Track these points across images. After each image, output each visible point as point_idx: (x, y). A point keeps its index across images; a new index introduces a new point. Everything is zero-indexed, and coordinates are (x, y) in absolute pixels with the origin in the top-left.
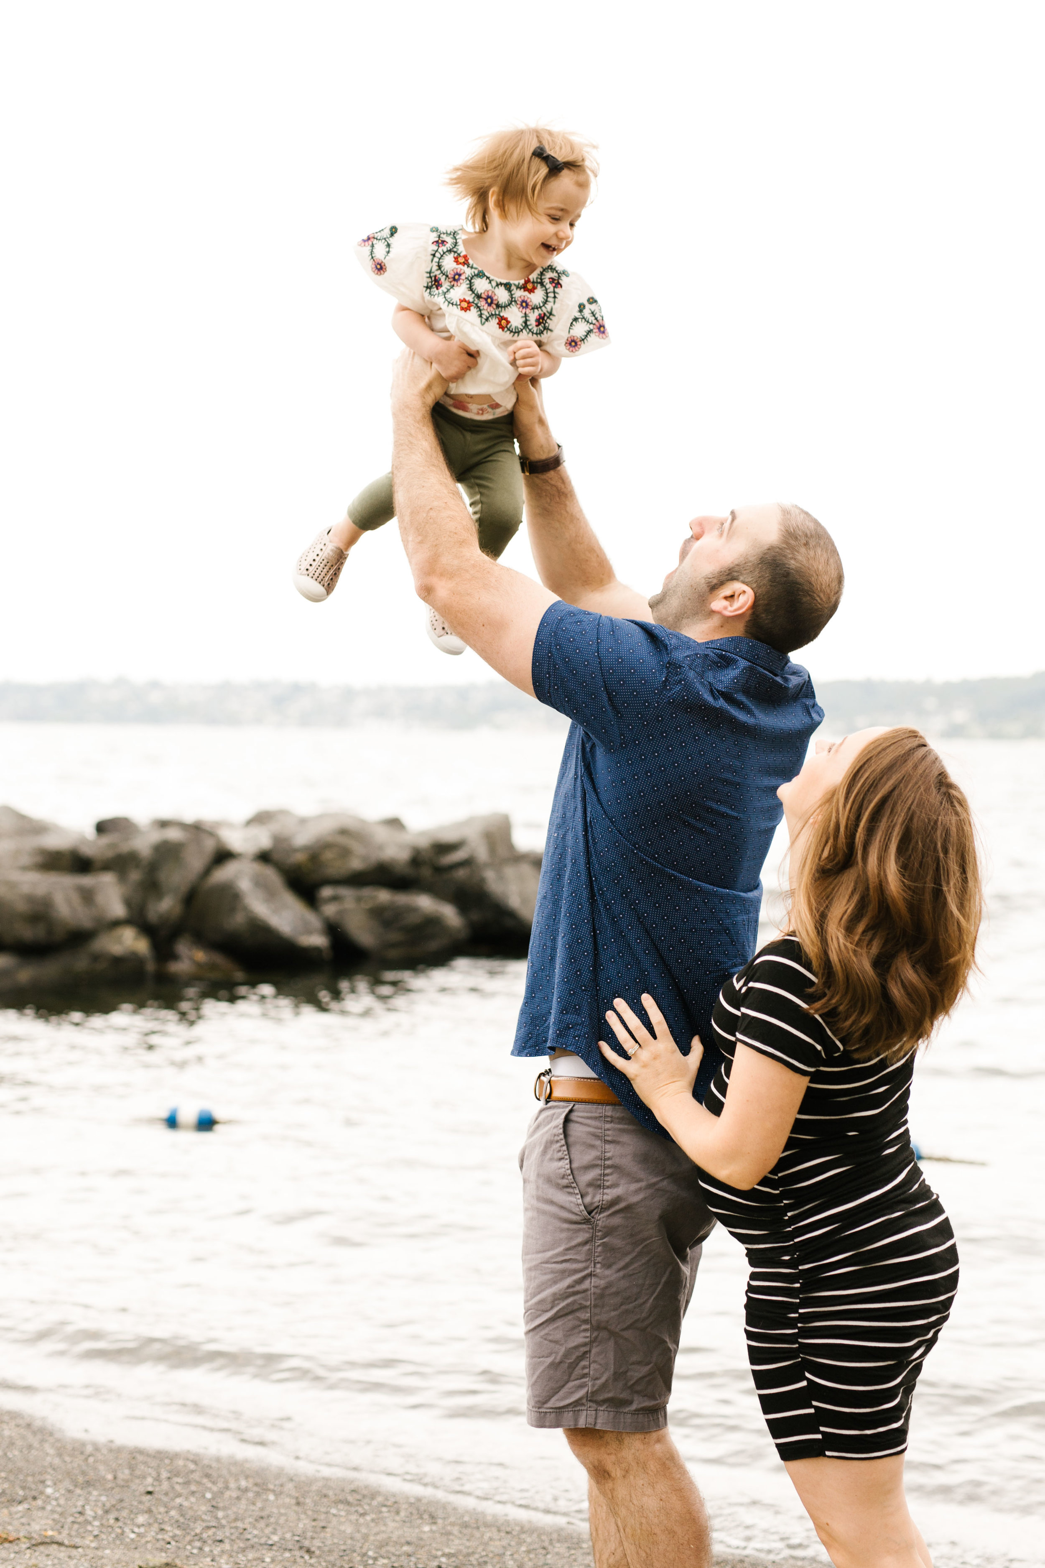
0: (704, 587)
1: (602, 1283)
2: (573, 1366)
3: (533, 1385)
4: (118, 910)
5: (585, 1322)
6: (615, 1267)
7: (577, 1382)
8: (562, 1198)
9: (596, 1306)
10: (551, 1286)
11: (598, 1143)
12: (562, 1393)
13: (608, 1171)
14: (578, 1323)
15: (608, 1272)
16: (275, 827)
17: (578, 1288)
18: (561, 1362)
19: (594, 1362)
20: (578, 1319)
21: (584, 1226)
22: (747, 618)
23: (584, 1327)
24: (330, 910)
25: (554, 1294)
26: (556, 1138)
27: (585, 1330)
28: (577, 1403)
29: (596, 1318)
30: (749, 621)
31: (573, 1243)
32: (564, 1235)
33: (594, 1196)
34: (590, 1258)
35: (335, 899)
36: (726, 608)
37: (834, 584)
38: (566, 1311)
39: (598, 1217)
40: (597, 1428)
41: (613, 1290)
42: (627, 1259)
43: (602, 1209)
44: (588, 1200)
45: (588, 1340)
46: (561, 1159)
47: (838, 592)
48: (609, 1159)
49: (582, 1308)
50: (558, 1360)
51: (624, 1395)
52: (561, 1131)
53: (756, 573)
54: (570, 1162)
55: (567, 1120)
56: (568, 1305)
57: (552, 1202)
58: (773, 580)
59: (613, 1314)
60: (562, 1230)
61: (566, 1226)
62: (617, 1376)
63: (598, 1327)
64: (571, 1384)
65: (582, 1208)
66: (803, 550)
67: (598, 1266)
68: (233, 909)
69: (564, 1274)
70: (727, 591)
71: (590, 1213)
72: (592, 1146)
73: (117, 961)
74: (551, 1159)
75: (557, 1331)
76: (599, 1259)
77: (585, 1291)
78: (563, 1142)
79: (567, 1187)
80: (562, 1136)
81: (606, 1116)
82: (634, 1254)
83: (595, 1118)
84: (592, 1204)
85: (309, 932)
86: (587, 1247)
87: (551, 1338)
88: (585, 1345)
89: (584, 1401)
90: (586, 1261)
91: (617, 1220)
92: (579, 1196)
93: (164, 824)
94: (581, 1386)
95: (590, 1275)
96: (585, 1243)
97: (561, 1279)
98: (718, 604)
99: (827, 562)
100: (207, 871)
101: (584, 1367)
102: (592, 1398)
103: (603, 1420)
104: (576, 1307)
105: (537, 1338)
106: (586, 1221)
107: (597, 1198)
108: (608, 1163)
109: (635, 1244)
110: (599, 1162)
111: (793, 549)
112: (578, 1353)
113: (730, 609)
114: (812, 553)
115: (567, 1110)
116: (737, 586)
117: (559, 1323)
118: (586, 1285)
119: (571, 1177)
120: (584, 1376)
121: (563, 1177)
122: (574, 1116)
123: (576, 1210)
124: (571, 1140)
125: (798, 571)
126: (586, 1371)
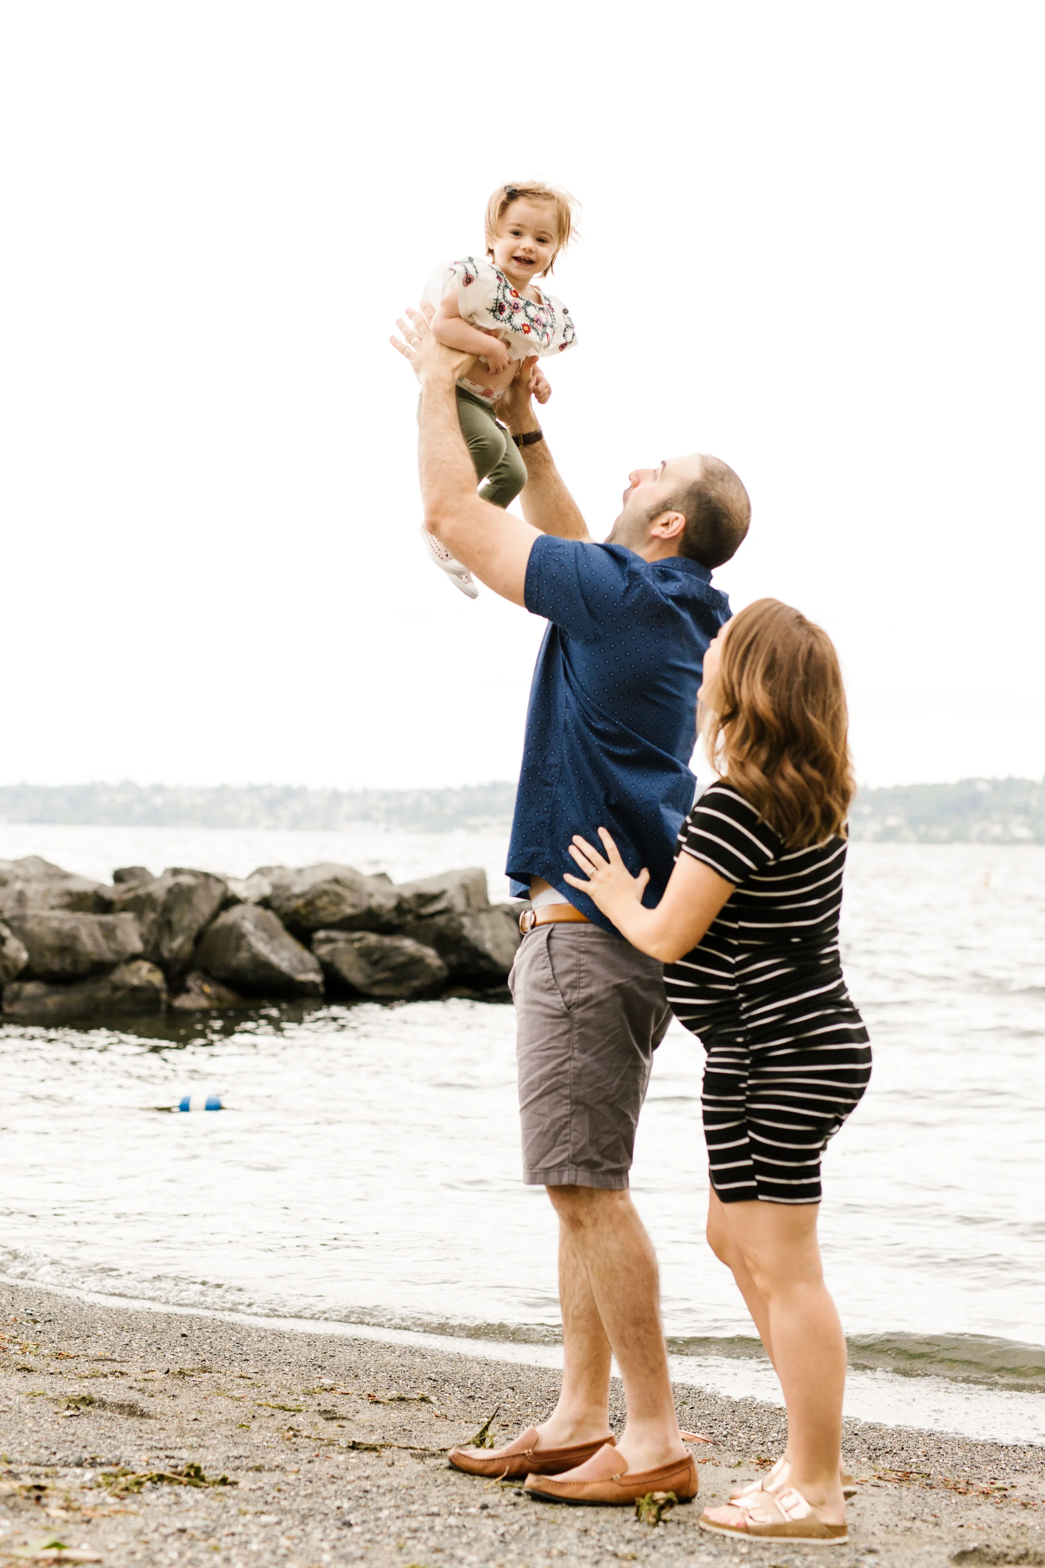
0: (645, 519)
1: (579, 1064)
2: (557, 1134)
3: (526, 1152)
4: (136, 945)
5: (566, 1097)
6: (589, 1052)
7: (561, 1148)
8: (546, 998)
9: (574, 1084)
10: (538, 1069)
11: (574, 953)
12: (548, 1157)
13: (582, 975)
14: (560, 1098)
15: (583, 1056)
16: (275, 877)
17: (561, 1069)
18: (548, 1131)
19: (575, 1130)
20: (561, 1095)
21: (564, 1020)
22: (680, 539)
23: (565, 1101)
24: (323, 950)
25: (541, 1076)
26: (541, 952)
27: (566, 1104)
28: (561, 1164)
29: (575, 1094)
30: (682, 542)
31: (556, 1033)
32: (549, 1027)
33: (571, 995)
34: (569, 1045)
35: (329, 940)
36: (663, 532)
37: (745, 510)
38: (550, 1089)
39: (575, 1011)
40: (578, 1184)
41: (588, 1070)
42: (598, 1046)
43: (578, 1005)
44: (567, 998)
45: (568, 1112)
46: (545, 968)
47: (748, 517)
48: (583, 965)
49: (564, 1085)
50: (545, 1129)
51: (597, 1158)
52: (545, 945)
53: (686, 503)
54: (553, 969)
55: (549, 937)
56: (552, 1084)
57: (537, 1003)
58: (699, 507)
59: (588, 1090)
60: (546, 1024)
61: (550, 1020)
62: (594, 1142)
63: (576, 1102)
64: (556, 1149)
65: (563, 1004)
66: (720, 483)
67: (576, 1051)
68: (238, 949)
69: (549, 1058)
70: (663, 519)
71: (569, 1008)
72: (569, 956)
73: (135, 990)
74: (537, 969)
75: (544, 1106)
76: (576, 1046)
77: (566, 1072)
78: (547, 954)
79: (550, 989)
80: (546, 950)
81: (580, 932)
82: (603, 1043)
83: (572, 934)
84: (570, 1001)
85: (306, 971)
86: (567, 1037)
87: (538, 1112)
88: (566, 1116)
89: (566, 1162)
90: (566, 1047)
91: (590, 1014)
92: (560, 996)
93: (176, 872)
94: (563, 1151)
95: (570, 1059)
96: (565, 1033)
97: (547, 1063)
98: (657, 530)
99: (739, 493)
100: (215, 916)
101: (566, 1135)
102: (573, 1161)
103: (582, 1178)
104: (559, 1084)
105: (528, 1114)
106: (566, 1015)
107: (575, 996)
108: (582, 968)
109: (605, 1035)
110: (575, 968)
111: (712, 483)
112: (561, 1123)
113: (666, 532)
114: (727, 486)
115: (549, 929)
116: (671, 515)
117: (545, 1099)
118: (567, 1066)
119: (553, 981)
120: (566, 1142)
121: (547, 981)
122: (554, 934)
123: (558, 1006)
124: (553, 952)
125: (718, 499)
126: (567, 1138)
